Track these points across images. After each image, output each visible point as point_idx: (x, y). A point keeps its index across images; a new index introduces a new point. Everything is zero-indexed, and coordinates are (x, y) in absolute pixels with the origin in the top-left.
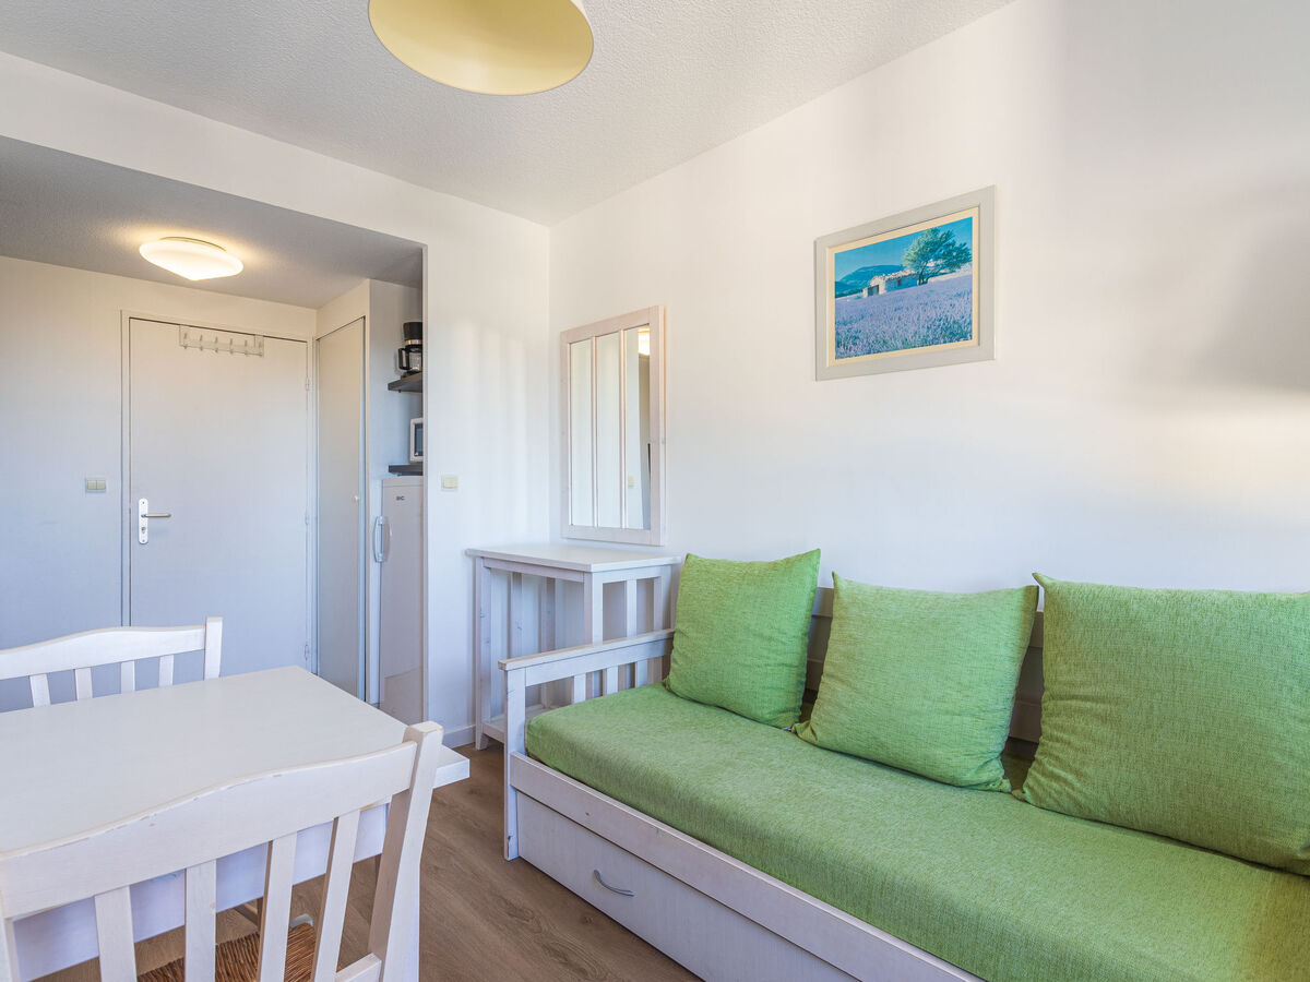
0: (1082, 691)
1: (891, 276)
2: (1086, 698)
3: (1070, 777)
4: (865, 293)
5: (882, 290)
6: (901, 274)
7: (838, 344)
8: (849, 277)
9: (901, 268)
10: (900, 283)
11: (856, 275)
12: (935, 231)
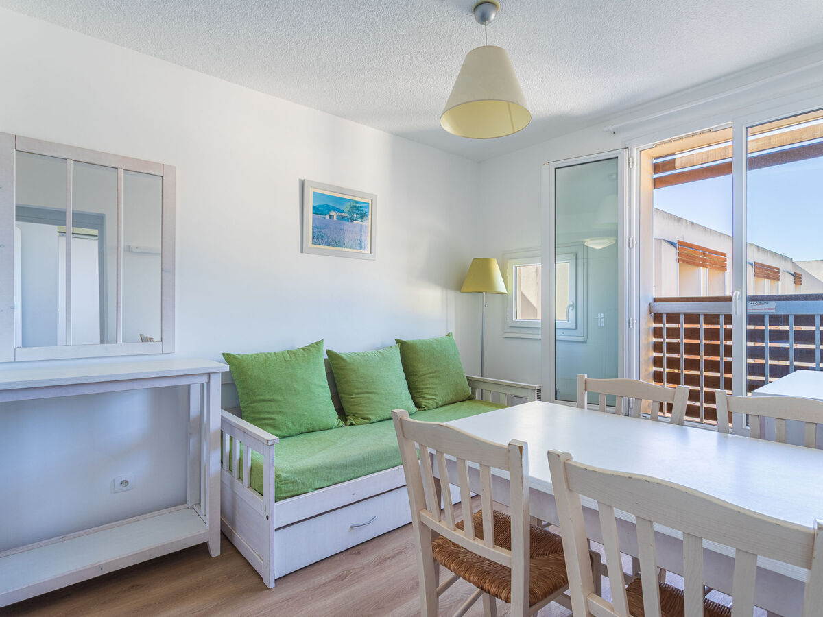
0: (430, 371)
1: (340, 214)
2: (430, 373)
3: (434, 397)
4: (327, 217)
5: (335, 218)
6: (343, 214)
7: (313, 237)
8: (320, 206)
9: (342, 212)
10: (343, 218)
11: (324, 206)
12: (357, 202)
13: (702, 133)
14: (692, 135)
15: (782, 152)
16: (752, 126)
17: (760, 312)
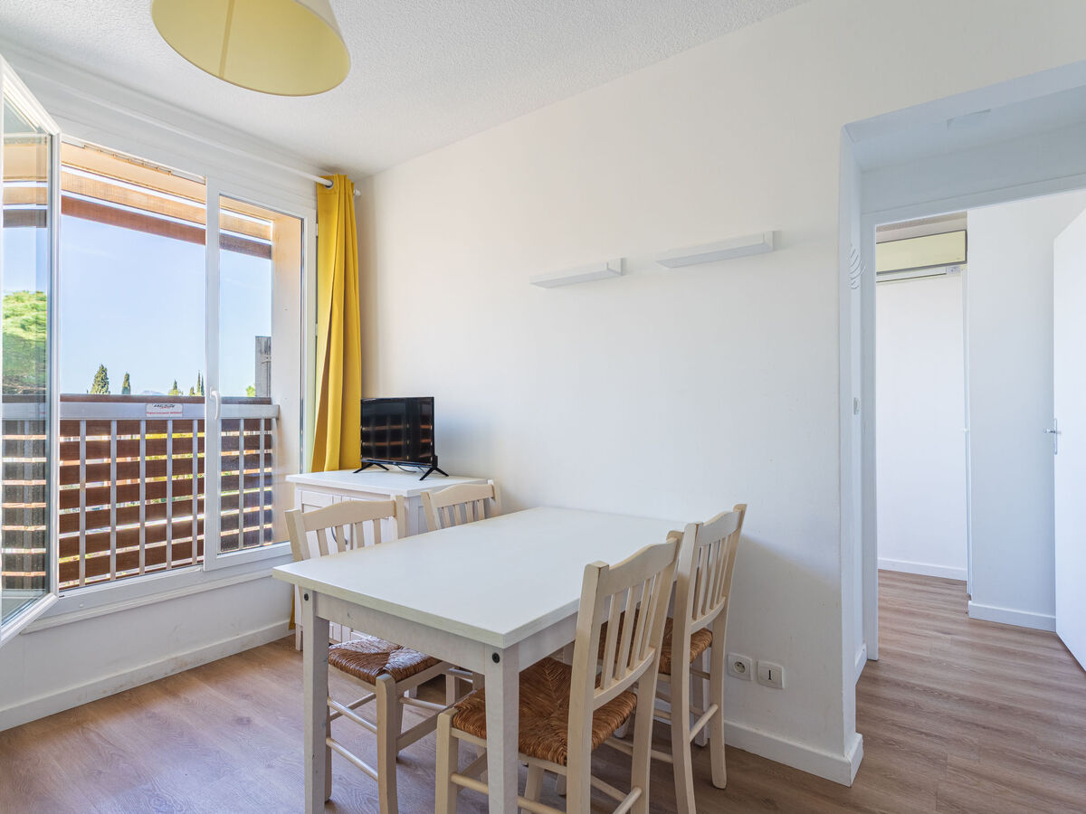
13: (157, 169)
14: (143, 165)
15: (168, 223)
16: (227, 197)
17: (164, 416)
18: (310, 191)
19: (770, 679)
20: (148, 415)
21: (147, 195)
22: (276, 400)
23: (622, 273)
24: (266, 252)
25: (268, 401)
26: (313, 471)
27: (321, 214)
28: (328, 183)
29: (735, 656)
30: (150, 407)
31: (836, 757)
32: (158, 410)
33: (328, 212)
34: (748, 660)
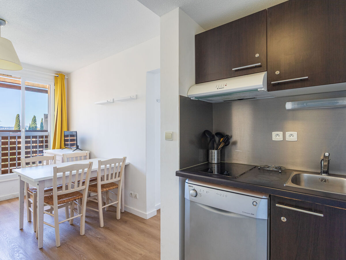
13: (8, 75)
17: (15, 135)
18: (53, 78)
19: (136, 197)
20: (10, 135)
21: (11, 79)
22: (49, 131)
23: (113, 102)
24: (46, 92)
25: (47, 131)
26: (53, 149)
27: (55, 84)
28: (58, 76)
29: (131, 192)
30: (11, 133)
31: (145, 213)
32: (13, 134)
33: (57, 83)
34: (133, 193)
